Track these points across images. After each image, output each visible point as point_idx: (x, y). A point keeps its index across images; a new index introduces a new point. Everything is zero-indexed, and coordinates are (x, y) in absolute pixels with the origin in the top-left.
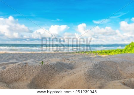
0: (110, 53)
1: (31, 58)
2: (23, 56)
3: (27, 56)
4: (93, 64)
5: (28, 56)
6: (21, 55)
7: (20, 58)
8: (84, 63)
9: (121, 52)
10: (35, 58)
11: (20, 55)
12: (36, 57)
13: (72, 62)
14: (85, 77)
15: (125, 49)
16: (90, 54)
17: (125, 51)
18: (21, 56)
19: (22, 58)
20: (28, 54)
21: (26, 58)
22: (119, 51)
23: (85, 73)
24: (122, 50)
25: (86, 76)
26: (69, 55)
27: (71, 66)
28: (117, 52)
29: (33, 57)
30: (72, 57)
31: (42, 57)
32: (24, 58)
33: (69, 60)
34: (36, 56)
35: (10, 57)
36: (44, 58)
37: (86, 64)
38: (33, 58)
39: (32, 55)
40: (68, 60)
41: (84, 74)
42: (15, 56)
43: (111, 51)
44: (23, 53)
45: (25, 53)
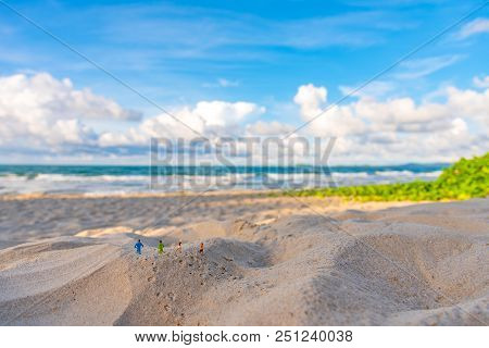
0: (391, 193)
1: (131, 215)
2: (105, 208)
3: (119, 206)
4: (336, 250)
5: (122, 209)
6: (99, 203)
7: (93, 213)
8: (306, 245)
9: (428, 190)
10: (143, 214)
11: (95, 206)
12: (149, 210)
13: (266, 239)
14: (305, 308)
15: (440, 181)
16: (326, 198)
17: (440, 186)
18: (97, 209)
19: (99, 214)
20: (121, 200)
21: (112, 213)
22: (422, 187)
23: (305, 293)
24: (430, 185)
25: (308, 303)
26: (258, 204)
27: (263, 252)
28: (414, 190)
29: (138, 210)
30: (270, 208)
31: (168, 209)
32: (106, 213)
33: (255, 229)
34: (150, 205)
35: (60, 212)
36: (176, 215)
37: (310, 246)
38: (138, 216)
39: (137, 204)
40: (252, 227)
41: (301, 296)
42: (75, 208)
43: (396, 189)
44: (105, 198)
45: (113, 197)
